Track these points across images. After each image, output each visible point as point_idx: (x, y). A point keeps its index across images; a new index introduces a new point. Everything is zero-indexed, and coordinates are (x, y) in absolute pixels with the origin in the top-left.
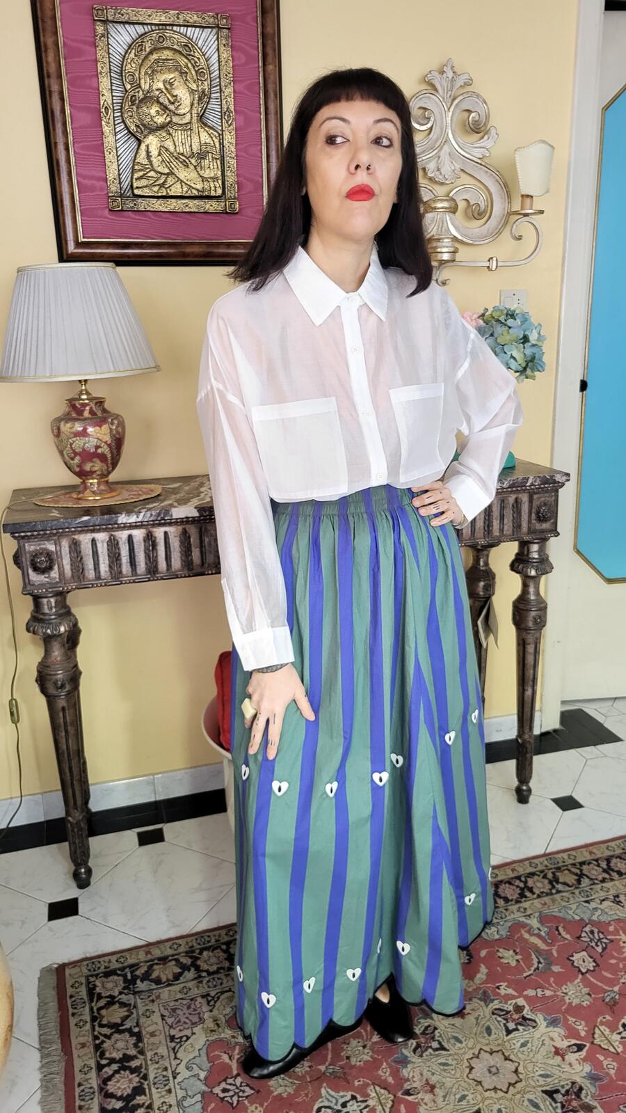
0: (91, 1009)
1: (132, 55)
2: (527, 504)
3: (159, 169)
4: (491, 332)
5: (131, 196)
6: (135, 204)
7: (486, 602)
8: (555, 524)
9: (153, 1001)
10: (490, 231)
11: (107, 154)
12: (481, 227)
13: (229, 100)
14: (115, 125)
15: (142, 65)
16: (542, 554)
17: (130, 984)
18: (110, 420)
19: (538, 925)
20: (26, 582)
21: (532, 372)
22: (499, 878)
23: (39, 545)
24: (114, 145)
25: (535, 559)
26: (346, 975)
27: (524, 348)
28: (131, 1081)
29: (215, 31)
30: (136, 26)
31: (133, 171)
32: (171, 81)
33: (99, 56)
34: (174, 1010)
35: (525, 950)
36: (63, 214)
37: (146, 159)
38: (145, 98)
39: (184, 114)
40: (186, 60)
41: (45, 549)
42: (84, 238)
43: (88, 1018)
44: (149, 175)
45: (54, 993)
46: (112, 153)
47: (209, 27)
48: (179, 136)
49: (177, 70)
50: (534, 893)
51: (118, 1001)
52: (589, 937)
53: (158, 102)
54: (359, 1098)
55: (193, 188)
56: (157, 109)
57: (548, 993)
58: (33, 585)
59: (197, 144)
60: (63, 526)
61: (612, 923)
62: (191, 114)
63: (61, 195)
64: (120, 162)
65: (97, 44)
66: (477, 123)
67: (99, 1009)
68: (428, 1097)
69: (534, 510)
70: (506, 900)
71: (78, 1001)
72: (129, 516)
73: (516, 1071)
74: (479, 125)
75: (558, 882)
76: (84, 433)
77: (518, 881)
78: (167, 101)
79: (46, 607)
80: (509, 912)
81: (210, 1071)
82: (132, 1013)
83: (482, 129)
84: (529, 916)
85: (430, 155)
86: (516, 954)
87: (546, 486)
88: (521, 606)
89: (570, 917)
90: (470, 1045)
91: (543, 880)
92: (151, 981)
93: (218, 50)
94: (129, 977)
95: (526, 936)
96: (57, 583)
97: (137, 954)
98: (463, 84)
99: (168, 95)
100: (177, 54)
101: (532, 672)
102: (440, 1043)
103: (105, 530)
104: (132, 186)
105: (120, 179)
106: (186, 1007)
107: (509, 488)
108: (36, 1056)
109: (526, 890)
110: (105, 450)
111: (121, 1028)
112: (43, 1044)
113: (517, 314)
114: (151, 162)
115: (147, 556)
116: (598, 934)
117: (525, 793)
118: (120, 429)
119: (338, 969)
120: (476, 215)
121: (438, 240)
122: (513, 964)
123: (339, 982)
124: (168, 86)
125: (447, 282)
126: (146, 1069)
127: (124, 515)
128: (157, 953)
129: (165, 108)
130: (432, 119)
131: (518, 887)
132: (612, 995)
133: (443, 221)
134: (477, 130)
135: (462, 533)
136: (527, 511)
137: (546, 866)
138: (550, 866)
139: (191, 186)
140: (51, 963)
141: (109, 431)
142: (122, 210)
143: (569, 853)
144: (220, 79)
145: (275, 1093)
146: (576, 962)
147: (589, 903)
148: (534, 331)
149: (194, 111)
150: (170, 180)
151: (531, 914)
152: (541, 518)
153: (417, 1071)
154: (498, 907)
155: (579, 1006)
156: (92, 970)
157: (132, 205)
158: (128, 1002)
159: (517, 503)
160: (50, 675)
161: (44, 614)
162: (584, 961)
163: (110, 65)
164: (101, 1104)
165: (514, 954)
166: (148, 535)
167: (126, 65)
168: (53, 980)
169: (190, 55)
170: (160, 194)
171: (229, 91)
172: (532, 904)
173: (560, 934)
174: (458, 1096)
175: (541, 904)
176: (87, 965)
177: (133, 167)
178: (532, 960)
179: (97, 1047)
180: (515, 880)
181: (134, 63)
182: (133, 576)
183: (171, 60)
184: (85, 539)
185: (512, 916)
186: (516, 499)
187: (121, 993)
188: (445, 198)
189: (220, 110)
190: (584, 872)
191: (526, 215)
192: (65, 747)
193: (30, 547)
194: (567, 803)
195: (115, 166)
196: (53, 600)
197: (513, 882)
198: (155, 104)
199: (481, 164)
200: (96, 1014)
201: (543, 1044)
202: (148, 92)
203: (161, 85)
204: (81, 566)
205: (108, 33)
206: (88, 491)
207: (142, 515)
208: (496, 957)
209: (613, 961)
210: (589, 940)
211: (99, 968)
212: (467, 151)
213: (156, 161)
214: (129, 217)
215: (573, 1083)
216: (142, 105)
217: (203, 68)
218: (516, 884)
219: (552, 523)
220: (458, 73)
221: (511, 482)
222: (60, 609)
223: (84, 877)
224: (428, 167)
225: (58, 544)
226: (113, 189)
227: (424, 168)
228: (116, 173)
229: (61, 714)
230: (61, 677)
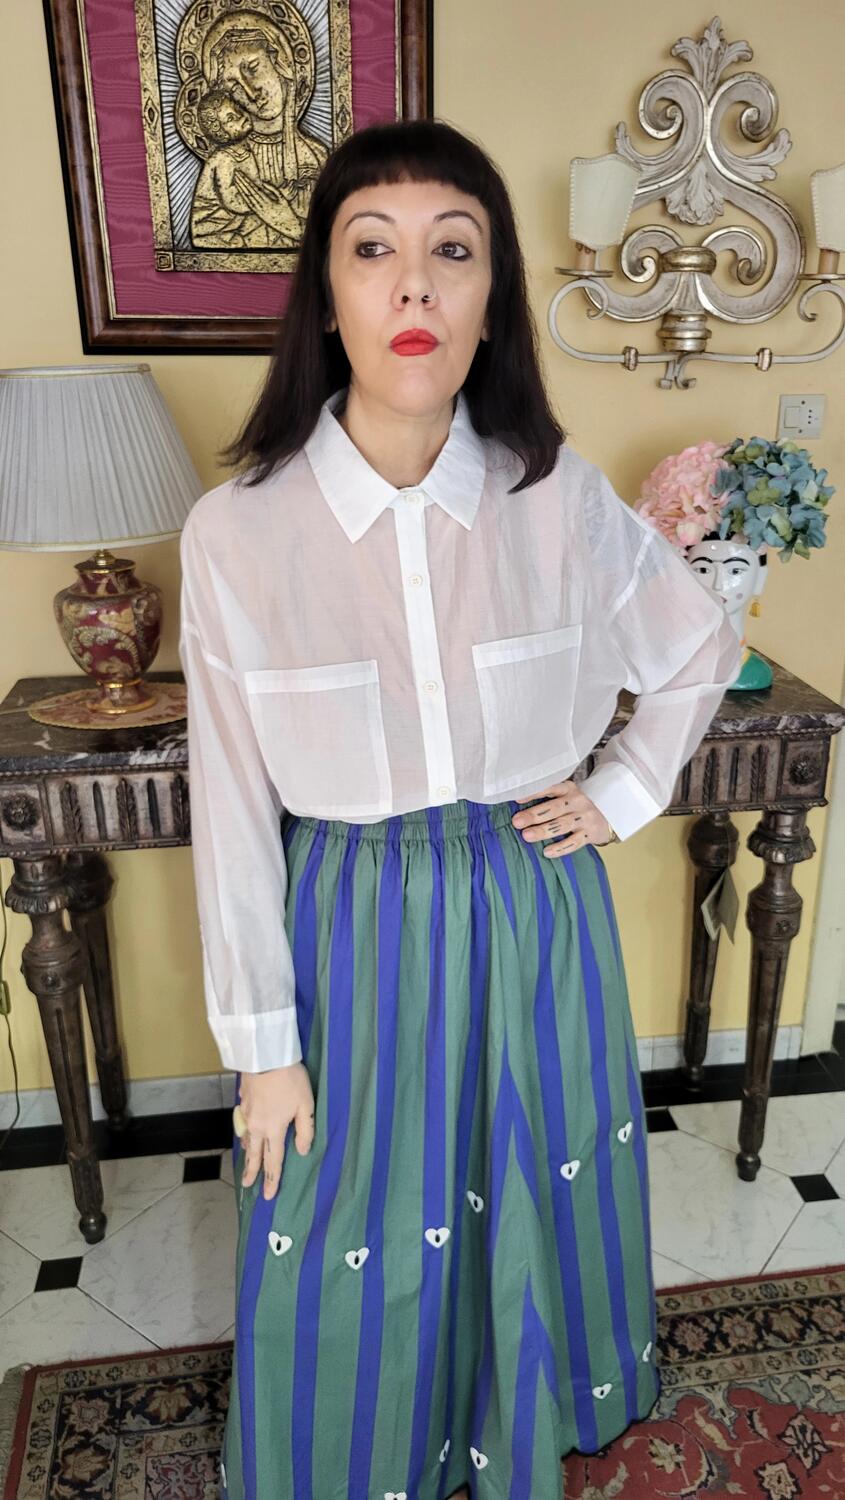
0: (56, 1451)
1: (191, 24)
2: (777, 756)
3: (233, 206)
4: (738, 483)
5: (189, 248)
6: (195, 262)
7: (719, 875)
8: (823, 788)
9: (140, 1451)
10: (768, 303)
11: (152, 182)
12: (754, 293)
13: (344, 94)
14: (164, 137)
15: (206, 40)
16: (797, 831)
17: (117, 1414)
18: (135, 601)
19: (722, 1405)
21: (806, 548)
22: (680, 1311)
23: (17, 789)
24: (162, 169)
25: (785, 837)
27: (790, 513)
31: (193, 210)
32: (252, 66)
33: (139, 27)
34: (166, 1471)
35: (693, 1446)
36: (87, 277)
37: (213, 193)
38: (211, 93)
39: (273, 118)
40: (276, 31)
41: (26, 796)
42: (117, 313)
43: (46, 1465)
44: (216, 215)
45: (14, 1413)
46: (160, 182)
48: (264, 152)
49: (261, 47)
50: (727, 1345)
51: (94, 1444)
52: (797, 1439)
53: (232, 99)
55: (285, 236)
56: (230, 110)
58: (8, 844)
59: (293, 166)
61: (838, 1416)
62: (284, 117)
63: (83, 247)
64: (172, 196)
65: (136, 8)
66: (756, 125)
67: (67, 1452)
69: (787, 766)
70: (684, 1351)
71: (41, 1433)
72: (146, 754)
74: (759, 128)
75: (769, 1331)
76: (92, 621)
77: (708, 1320)
78: (245, 97)
79: (29, 874)
80: (683, 1373)
82: (108, 1467)
83: (765, 134)
84: (712, 1386)
85: (672, 180)
86: (678, 1451)
87: (810, 730)
88: (759, 903)
89: (775, 1396)
91: (747, 1324)
92: (146, 1415)
93: (328, 11)
94: (118, 1405)
95: (701, 1422)
96: (43, 843)
97: (137, 1369)
98: (736, 60)
99: (247, 88)
100: (263, 22)
101: (770, 999)
103: (112, 772)
104: (190, 233)
105: (172, 222)
106: (182, 1469)
107: (747, 731)
109: (717, 1338)
110: (127, 644)
111: (88, 1490)
113: (785, 454)
114: (220, 196)
115: (175, 810)
116: (812, 1434)
117: (750, 1167)
118: (151, 614)
120: (743, 277)
121: (679, 318)
122: (670, 1468)
124: (247, 74)
125: (691, 384)
127: (138, 753)
128: (164, 1369)
129: (243, 109)
130: (678, 121)
131: (706, 1330)
133: (687, 285)
134: (753, 138)
136: (776, 766)
137: (758, 1299)
139: (281, 233)
140: (21, 1362)
141: (133, 617)
142: (175, 271)
143: (798, 1280)
144: (331, 59)
146: (767, 1479)
147: (810, 1376)
148: (812, 482)
149: (289, 113)
150: (250, 224)
151: (716, 1383)
152: (798, 778)
154: (668, 1363)
156: (72, 1384)
157: (191, 263)
158: (106, 1448)
159: (761, 754)
160: (37, 967)
161: (29, 884)
162: (779, 1482)
163: (156, 41)
165: (674, 1452)
166: (176, 780)
167: (182, 41)
168: (17, 1393)
169: (283, 22)
170: (233, 246)
171: (345, 78)
172: (722, 1366)
173: (752, 1426)
175: (736, 1367)
176: (67, 1375)
177: (192, 203)
178: (701, 1465)
180: (703, 1317)
181: (194, 36)
182: (154, 837)
183: (253, 30)
184: (84, 784)
185: (688, 1382)
186: (759, 749)
187: (101, 1430)
188: (694, 249)
189: (329, 110)
190: (815, 1318)
191: (825, 281)
192: (62, 1062)
193: (4, 793)
194: (814, 1188)
195: (164, 202)
196: (39, 866)
197: (700, 1321)
198: (227, 103)
199: (758, 193)
200: (60, 1461)
202: (216, 84)
203: (236, 73)
204: (77, 820)
206: (107, 700)
207: (165, 754)
208: (647, 1452)
209: (825, 1488)
210: (795, 1442)
211: (82, 1382)
212: (738, 169)
213: (228, 193)
214: (188, 281)
216: (206, 104)
217: (304, 43)
218: (705, 1325)
219: (816, 787)
220: (729, 42)
221: (751, 724)
222: (51, 877)
223: (93, 1228)
224: (669, 197)
225: (43, 788)
226: (162, 238)
227: (663, 200)
228: (167, 212)
229: (55, 1020)
230: (53, 967)
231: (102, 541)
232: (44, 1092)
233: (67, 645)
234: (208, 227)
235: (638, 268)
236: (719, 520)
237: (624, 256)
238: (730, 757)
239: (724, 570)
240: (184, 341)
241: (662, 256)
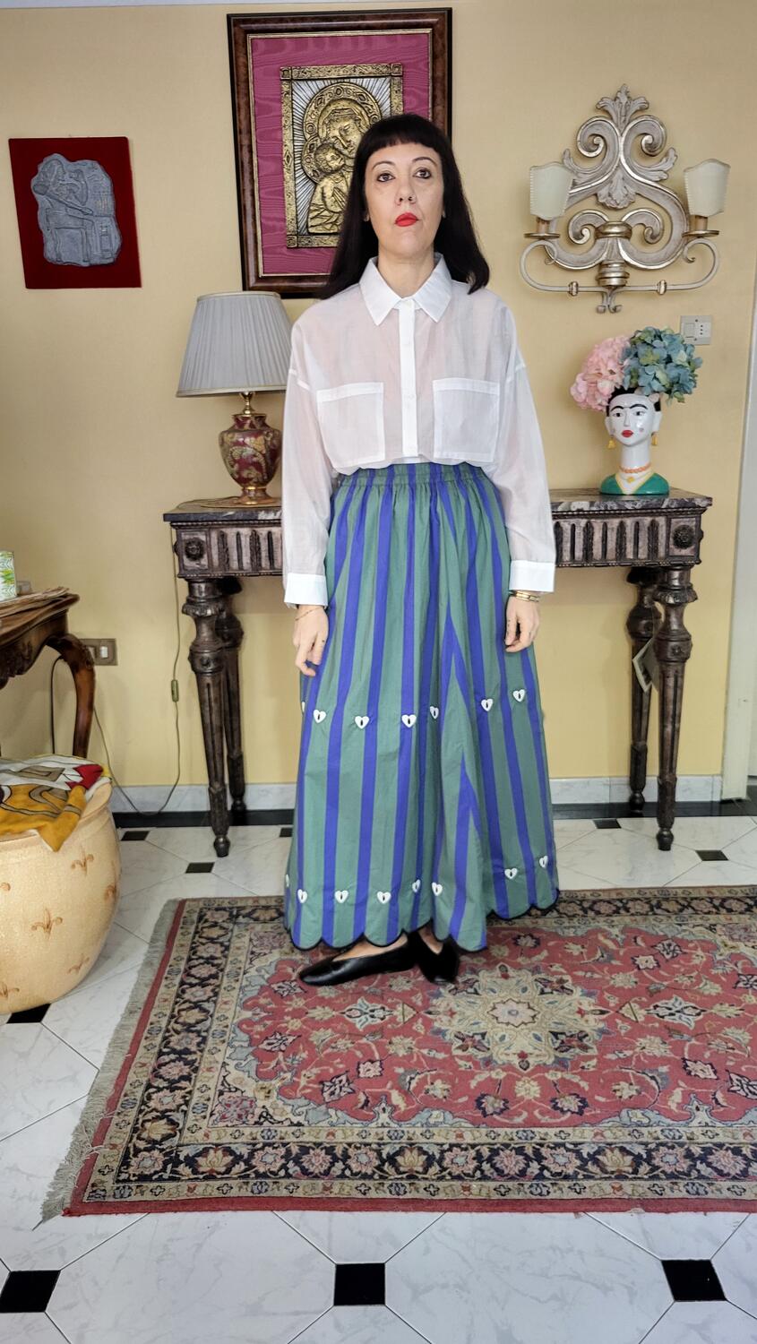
0: (197, 927)
1: (313, 108)
2: (664, 528)
3: (332, 209)
7: (647, 642)
8: (697, 550)
9: (247, 930)
11: (286, 197)
12: (658, 250)
14: (295, 171)
15: (321, 116)
16: (683, 582)
17: (233, 917)
18: (265, 434)
19: (618, 933)
20: (182, 567)
22: (600, 898)
23: (193, 534)
24: (293, 190)
25: (675, 586)
26: (376, 897)
27: (666, 368)
28: (210, 970)
29: (388, 79)
30: (318, 82)
31: (309, 211)
32: (346, 127)
33: (283, 111)
34: (261, 937)
35: (594, 947)
36: (247, 252)
37: (321, 202)
38: (322, 145)
40: (360, 109)
41: (198, 538)
42: (264, 273)
43: (192, 931)
44: (323, 213)
45: (173, 914)
46: (291, 197)
47: (383, 77)
49: (351, 118)
50: (629, 912)
51: (220, 926)
52: (665, 948)
53: (334, 148)
54: (387, 1008)
56: (333, 154)
57: (596, 976)
58: (188, 570)
60: (211, 519)
61: (696, 942)
63: (246, 236)
64: (298, 204)
65: (283, 101)
66: (652, 147)
67: (203, 928)
68: (445, 1019)
69: (672, 534)
70: (598, 913)
71: (189, 921)
72: (268, 514)
73: (534, 1017)
74: (655, 148)
75: (659, 908)
76: (243, 443)
77: (618, 902)
78: (341, 145)
79: (197, 591)
80: (595, 921)
81: (273, 975)
82: (228, 934)
83: (658, 151)
84: (614, 926)
85: (600, 182)
86: (584, 948)
87: (687, 509)
88: (660, 636)
89: (654, 932)
90: (503, 995)
91: (645, 904)
92: (252, 918)
93: (390, 96)
94: (235, 913)
95: (602, 938)
96: (206, 570)
97: (248, 902)
98: (638, 109)
99: (342, 140)
100: (352, 104)
101: (671, 707)
102: (475, 990)
103: (248, 525)
104: (307, 225)
105: (297, 219)
107: (643, 510)
108: (147, 946)
109: (622, 909)
110: (260, 459)
111: (215, 941)
112: (153, 940)
114: (325, 202)
116: (675, 947)
117: (667, 842)
118: (275, 441)
119: (370, 889)
120: (650, 240)
121: (608, 265)
122: (577, 954)
123: (371, 902)
124: (343, 132)
125: (618, 308)
126: (225, 966)
127: (263, 513)
128: (263, 903)
129: (339, 153)
130: (602, 146)
131: (616, 906)
132: (659, 986)
133: (613, 246)
134: (652, 154)
135: (592, 554)
136: (664, 535)
138: (658, 895)
140: (177, 898)
141: (264, 442)
142: (297, 247)
143: (687, 890)
145: (320, 995)
146: (639, 961)
147: (681, 926)
151: (617, 925)
152: (680, 544)
153: (446, 1003)
154: (587, 916)
155: (622, 988)
156: (207, 905)
157: (307, 242)
158: (227, 928)
159: (653, 527)
160: (198, 654)
161: (196, 597)
162: (647, 962)
163: (293, 119)
164: (182, 979)
165: (581, 948)
167: (307, 117)
168: (175, 907)
169: (364, 103)
170: (332, 231)
172: (623, 919)
173: (635, 941)
174: (472, 1022)
175: (632, 920)
176: (205, 902)
177: (309, 208)
178: (597, 954)
179: (192, 948)
180: (616, 901)
181: (314, 114)
182: (271, 569)
183: (347, 109)
185: (597, 924)
186: (652, 522)
187: (224, 922)
188: (616, 224)
190: (693, 905)
191: (700, 236)
193: (186, 536)
194: (711, 856)
195: (293, 208)
196: (203, 586)
197: (613, 902)
198: (331, 150)
199: (658, 188)
200: (199, 930)
201: (570, 1005)
202: (325, 140)
203: (337, 133)
204: (226, 556)
205: (293, 90)
208: (563, 947)
209: (677, 966)
210: (663, 949)
211: (213, 905)
212: (641, 175)
213: (329, 201)
214: (304, 253)
215: (581, 1032)
216: (319, 152)
217: (376, 114)
218: (616, 904)
219: (694, 550)
220: (633, 98)
221: (644, 504)
222: (209, 595)
223: (222, 846)
224: (599, 193)
225: (208, 535)
226: (291, 228)
227: (596, 195)
228: (294, 213)
229: (206, 690)
230: (207, 655)
231: (249, 386)
232: (194, 787)
233: (224, 460)
234: (318, 221)
235: (579, 236)
236: (624, 377)
237: (570, 228)
238: (633, 528)
239: (631, 413)
240: (302, 289)
241: (597, 229)
